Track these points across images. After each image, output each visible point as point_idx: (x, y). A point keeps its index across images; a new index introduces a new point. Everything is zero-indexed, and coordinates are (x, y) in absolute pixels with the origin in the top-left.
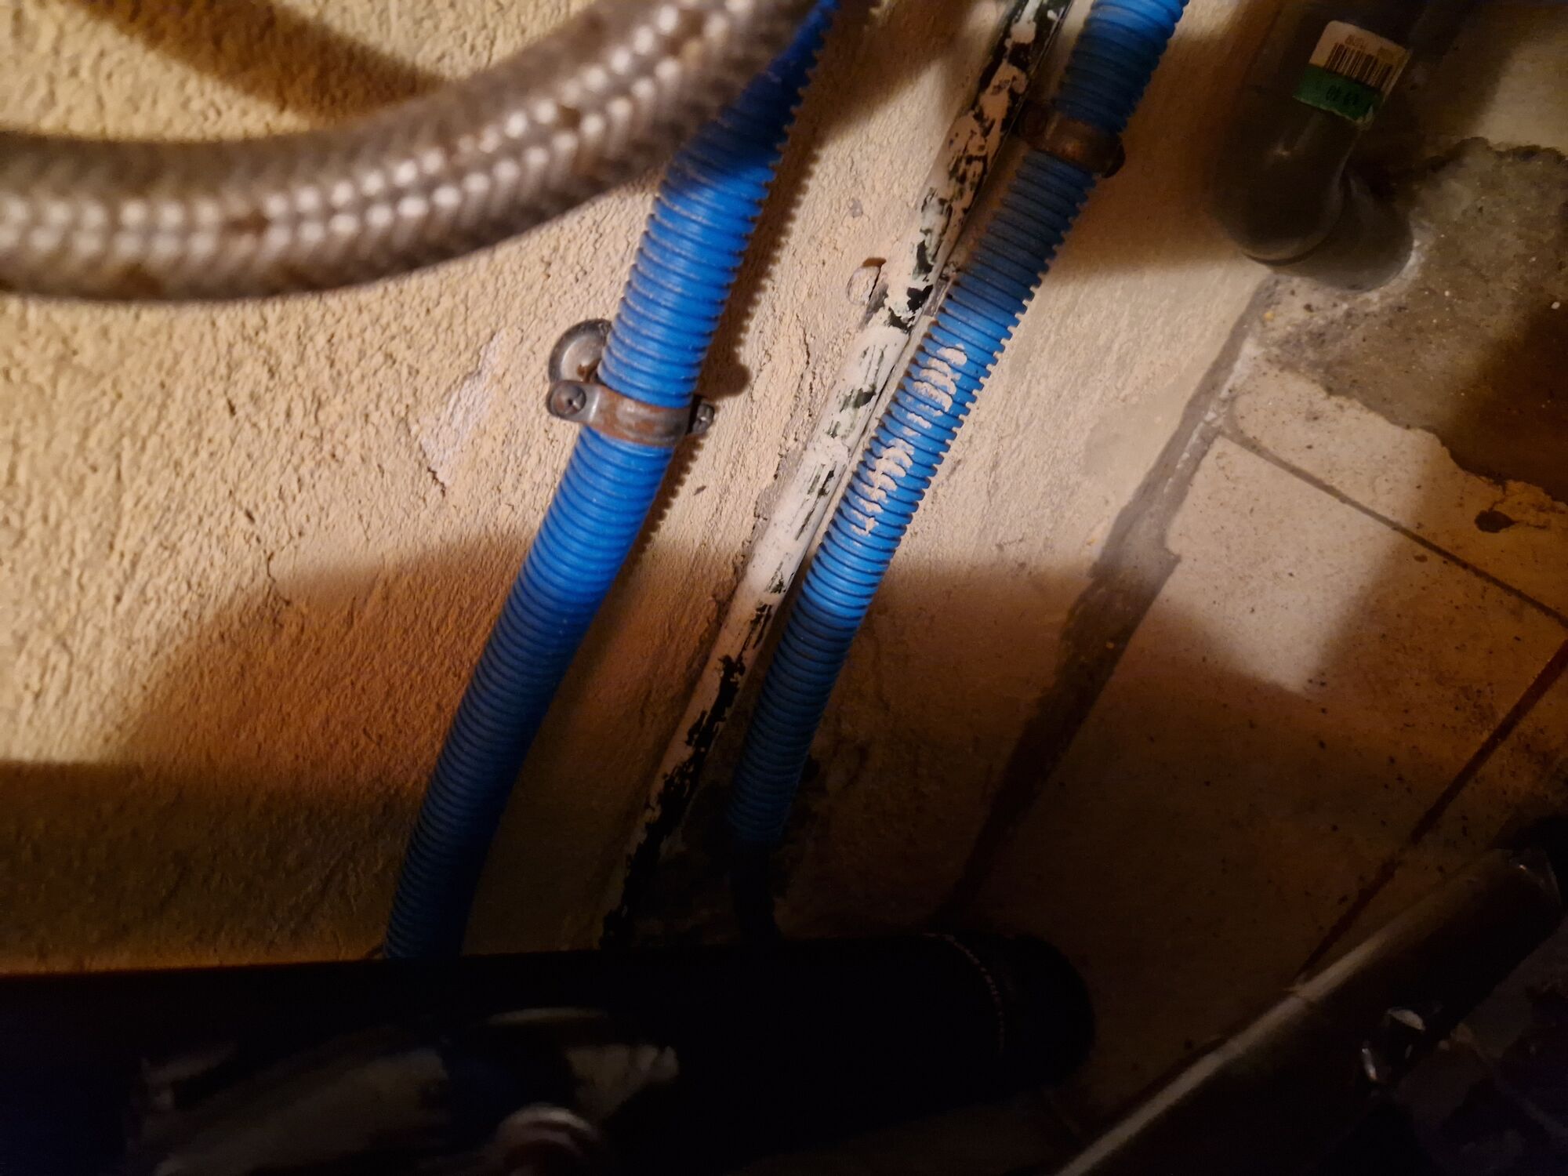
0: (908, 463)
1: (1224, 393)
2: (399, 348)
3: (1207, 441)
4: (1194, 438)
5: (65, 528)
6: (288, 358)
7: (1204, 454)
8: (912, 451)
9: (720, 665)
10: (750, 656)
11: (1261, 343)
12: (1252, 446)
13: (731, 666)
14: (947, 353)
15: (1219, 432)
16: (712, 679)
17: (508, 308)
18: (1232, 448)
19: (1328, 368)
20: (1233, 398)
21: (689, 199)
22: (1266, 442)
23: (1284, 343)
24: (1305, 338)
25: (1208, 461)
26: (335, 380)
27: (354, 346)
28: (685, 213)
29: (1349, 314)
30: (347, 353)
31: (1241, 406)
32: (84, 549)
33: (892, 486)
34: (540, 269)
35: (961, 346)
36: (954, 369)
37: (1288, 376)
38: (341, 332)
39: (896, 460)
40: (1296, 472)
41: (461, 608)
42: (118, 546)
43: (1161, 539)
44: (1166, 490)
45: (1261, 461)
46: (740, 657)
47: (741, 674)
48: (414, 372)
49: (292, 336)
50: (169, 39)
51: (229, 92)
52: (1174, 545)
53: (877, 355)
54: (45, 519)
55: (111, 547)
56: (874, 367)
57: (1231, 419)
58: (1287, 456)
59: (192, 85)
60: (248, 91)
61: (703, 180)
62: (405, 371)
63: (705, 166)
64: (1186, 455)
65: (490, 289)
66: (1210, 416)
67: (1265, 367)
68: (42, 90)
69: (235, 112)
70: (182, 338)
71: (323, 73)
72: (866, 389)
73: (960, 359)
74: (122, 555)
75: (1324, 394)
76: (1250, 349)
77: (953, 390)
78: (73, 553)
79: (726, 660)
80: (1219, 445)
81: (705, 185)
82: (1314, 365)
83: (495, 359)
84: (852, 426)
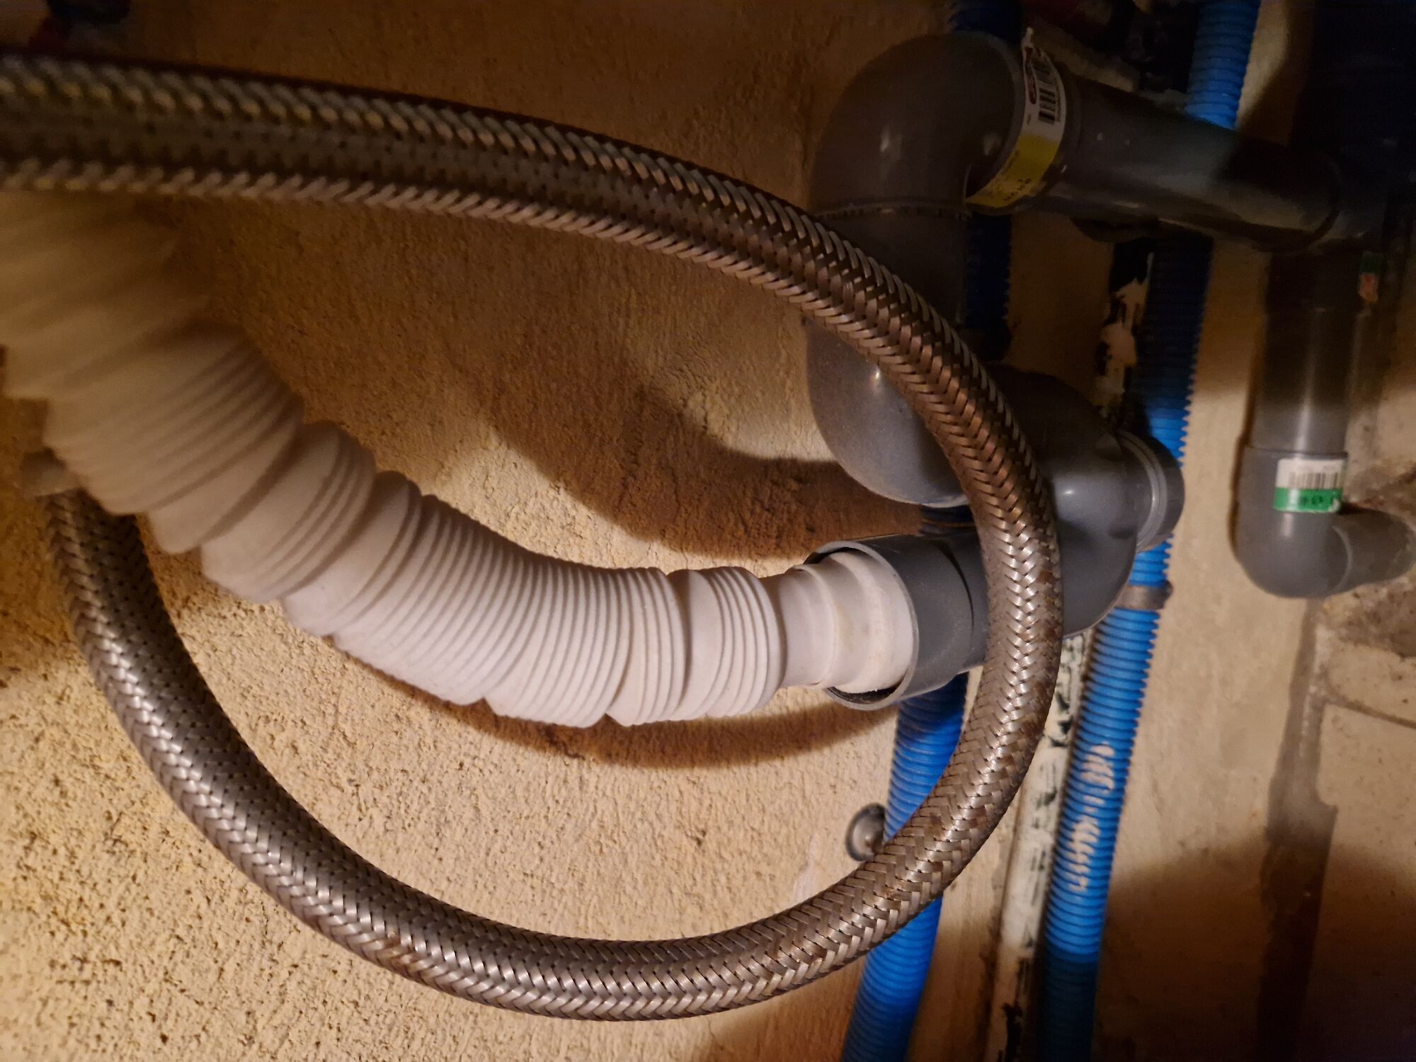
0: (1096, 831)
1: (1316, 669)
2: (764, 869)
3: (1319, 709)
4: (1307, 710)
5: (609, 1040)
6: (708, 896)
7: (1320, 720)
8: (1096, 822)
9: (1002, 1012)
10: (1023, 1001)
11: (1330, 626)
12: (1357, 707)
13: (1011, 1011)
14: (1099, 750)
15: (1325, 701)
16: (999, 1024)
17: (817, 819)
18: (1343, 713)
19: (1392, 638)
20: (1325, 674)
21: (919, 743)
22: (1368, 703)
23: (1350, 623)
24: (1364, 618)
25: (1327, 725)
26: (732, 900)
27: (739, 876)
28: (918, 751)
29: (1391, 596)
30: (737, 882)
31: (1335, 677)
32: (618, 1050)
33: (1090, 851)
34: (830, 791)
35: (1105, 742)
36: (1107, 759)
37: (1363, 649)
38: (733, 870)
39: (1085, 833)
40: (1402, 722)
41: (821, 1019)
42: (634, 1042)
43: (1315, 797)
44: (1302, 754)
45: (1370, 719)
46: (1016, 1003)
47: (1021, 1015)
48: (772, 877)
49: (709, 884)
50: (643, 759)
51: (670, 771)
52: (1328, 799)
53: (1051, 768)
54: (599, 1039)
55: (631, 1043)
56: (1051, 775)
57: (1332, 690)
58: (1391, 711)
59: (654, 775)
60: (678, 766)
61: (924, 730)
62: (768, 879)
63: (924, 723)
64: (1306, 724)
65: (806, 814)
66: (1313, 689)
67: (1342, 645)
68: (591, 809)
69: (673, 779)
70: (657, 907)
71: (710, 743)
72: (1050, 791)
73: (1108, 751)
74: (636, 1046)
75: (1398, 658)
76: (1323, 634)
77: (1111, 773)
78: (613, 1054)
79: (1007, 1008)
80: (1330, 712)
81: (927, 734)
82: (1380, 638)
83: (814, 852)
84: (1049, 818)
